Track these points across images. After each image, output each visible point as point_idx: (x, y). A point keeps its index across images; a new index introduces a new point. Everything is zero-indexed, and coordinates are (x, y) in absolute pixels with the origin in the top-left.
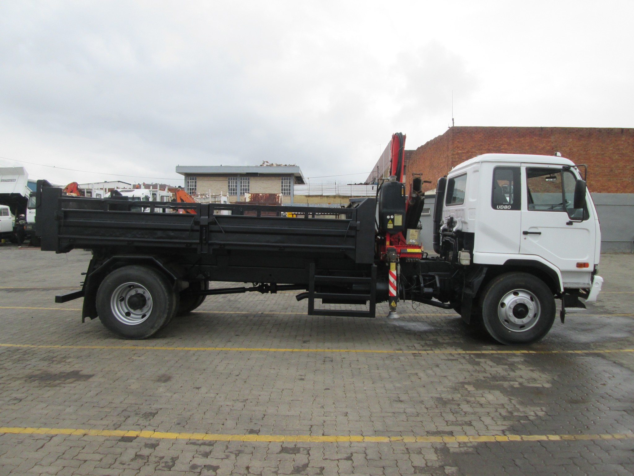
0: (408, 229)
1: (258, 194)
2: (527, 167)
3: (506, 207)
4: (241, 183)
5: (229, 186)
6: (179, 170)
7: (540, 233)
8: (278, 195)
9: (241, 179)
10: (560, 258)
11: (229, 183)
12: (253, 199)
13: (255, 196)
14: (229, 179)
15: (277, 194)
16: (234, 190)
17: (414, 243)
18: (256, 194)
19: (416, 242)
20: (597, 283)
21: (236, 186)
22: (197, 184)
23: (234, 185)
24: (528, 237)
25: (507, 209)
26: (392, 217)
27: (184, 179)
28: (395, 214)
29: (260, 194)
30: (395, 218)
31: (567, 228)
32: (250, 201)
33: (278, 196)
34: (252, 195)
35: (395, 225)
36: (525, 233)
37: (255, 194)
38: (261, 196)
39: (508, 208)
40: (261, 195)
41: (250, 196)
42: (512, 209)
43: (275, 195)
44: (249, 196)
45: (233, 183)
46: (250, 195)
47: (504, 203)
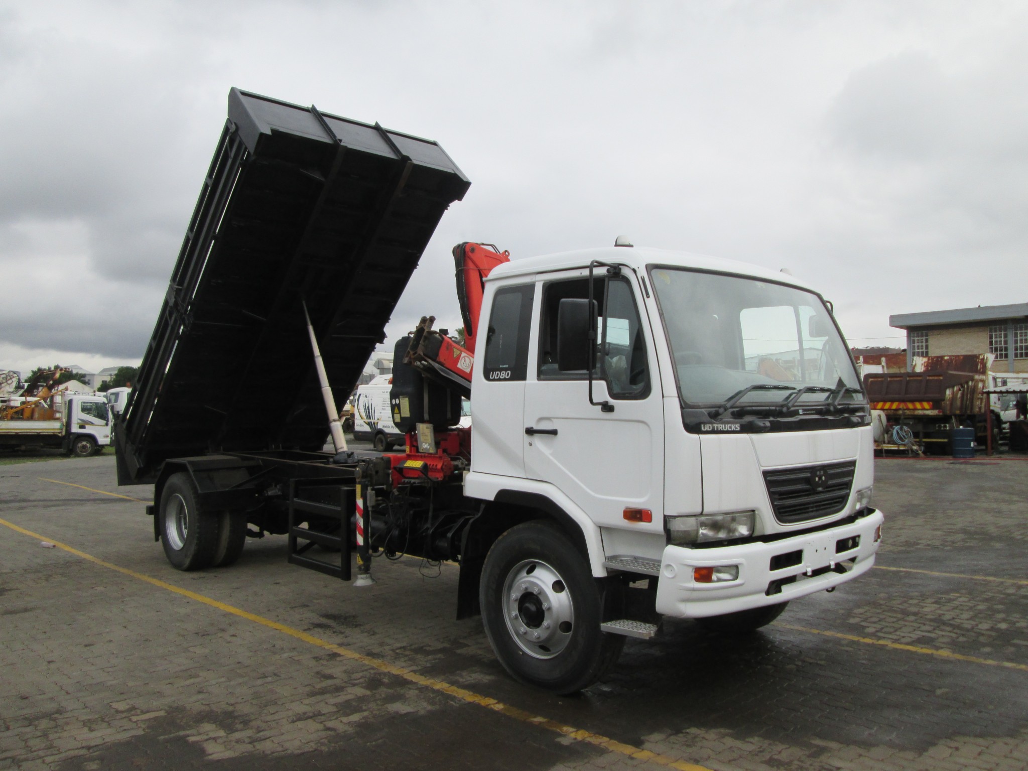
0: (417, 424)
1: (942, 357)
2: (545, 281)
3: (503, 374)
4: (1016, 335)
5: (991, 343)
6: (896, 321)
7: (554, 432)
8: (981, 357)
9: (1016, 329)
10: (592, 493)
11: (991, 337)
12: (931, 366)
13: (936, 360)
14: (991, 331)
15: (980, 355)
16: (1001, 350)
17: (429, 450)
18: (938, 357)
19: (431, 448)
20: (669, 566)
21: (1006, 342)
22: (930, 344)
23: (1001, 341)
24: (537, 440)
25: (505, 380)
26: (397, 402)
27: (906, 336)
28: (400, 397)
29: (944, 356)
30: (401, 403)
31: (603, 420)
32: (925, 372)
33: (981, 359)
34: (929, 360)
35: (402, 416)
36: (530, 432)
37: (935, 357)
38: (946, 360)
39: (506, 377)
40: (946, 358)
41: (925, 363)
42: (512, 379)
43: (976, 357)
44: (923, 362)
45: (999, 338)
46: (925, 360)
47: (501, 366)
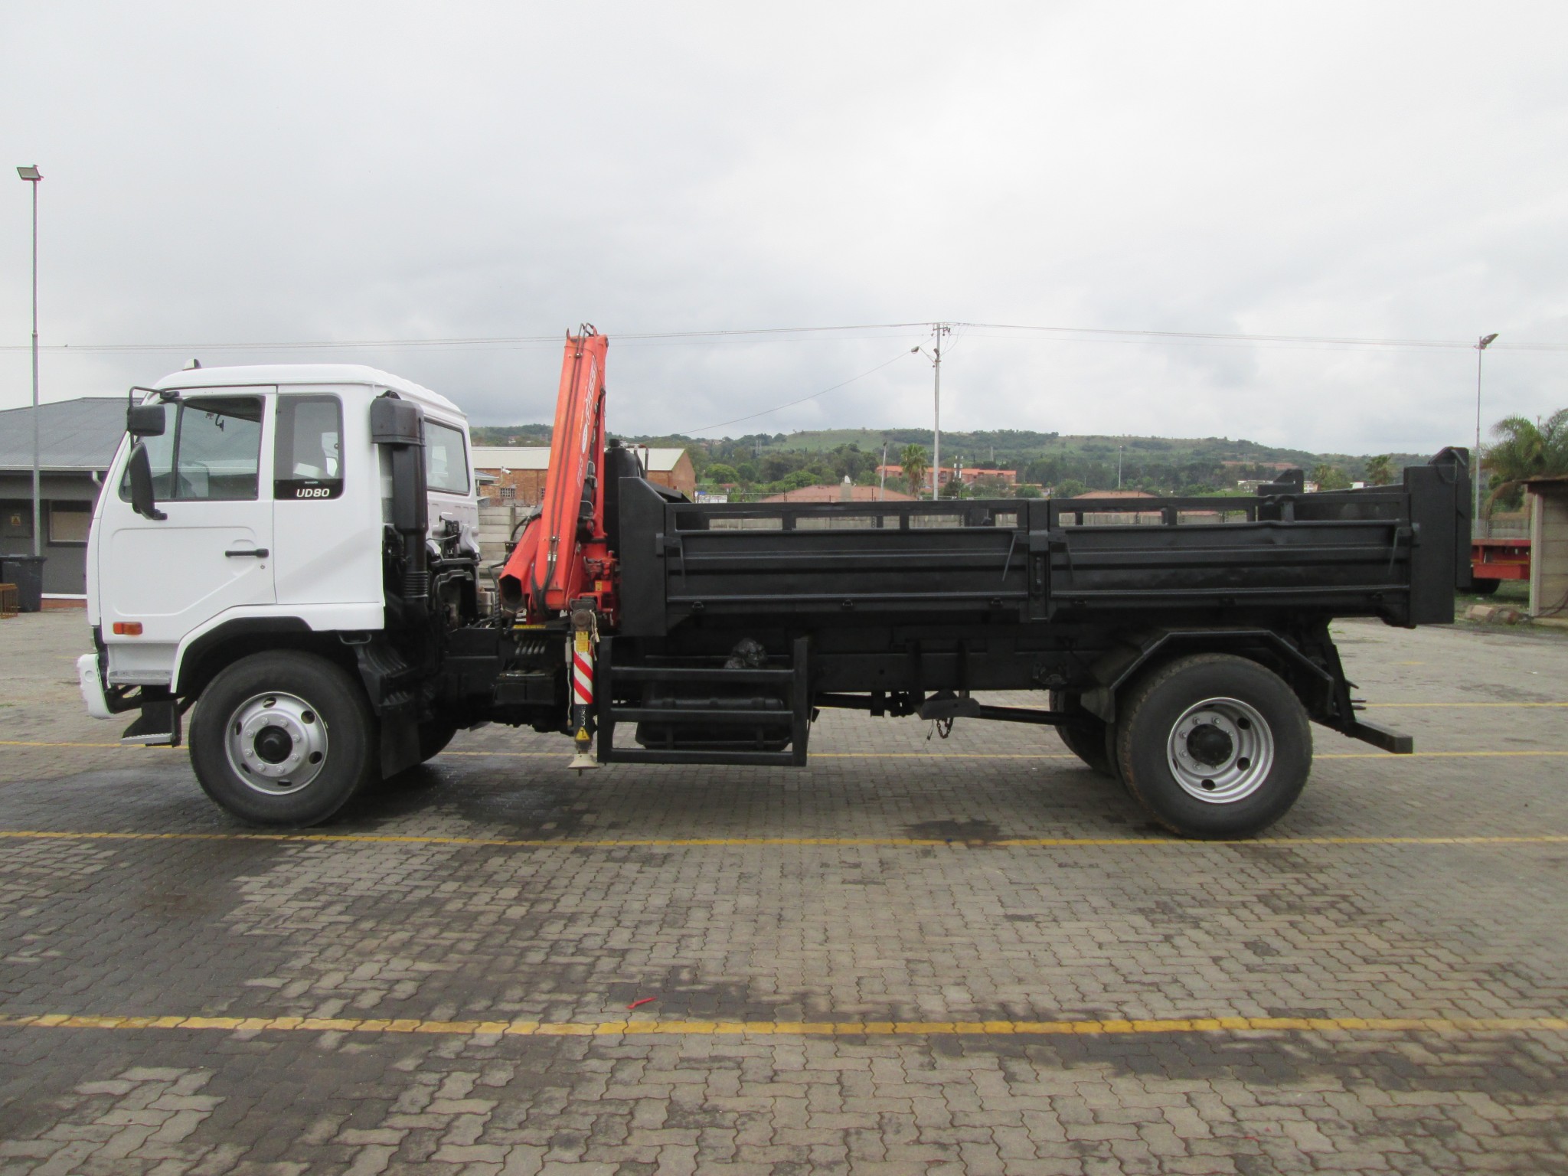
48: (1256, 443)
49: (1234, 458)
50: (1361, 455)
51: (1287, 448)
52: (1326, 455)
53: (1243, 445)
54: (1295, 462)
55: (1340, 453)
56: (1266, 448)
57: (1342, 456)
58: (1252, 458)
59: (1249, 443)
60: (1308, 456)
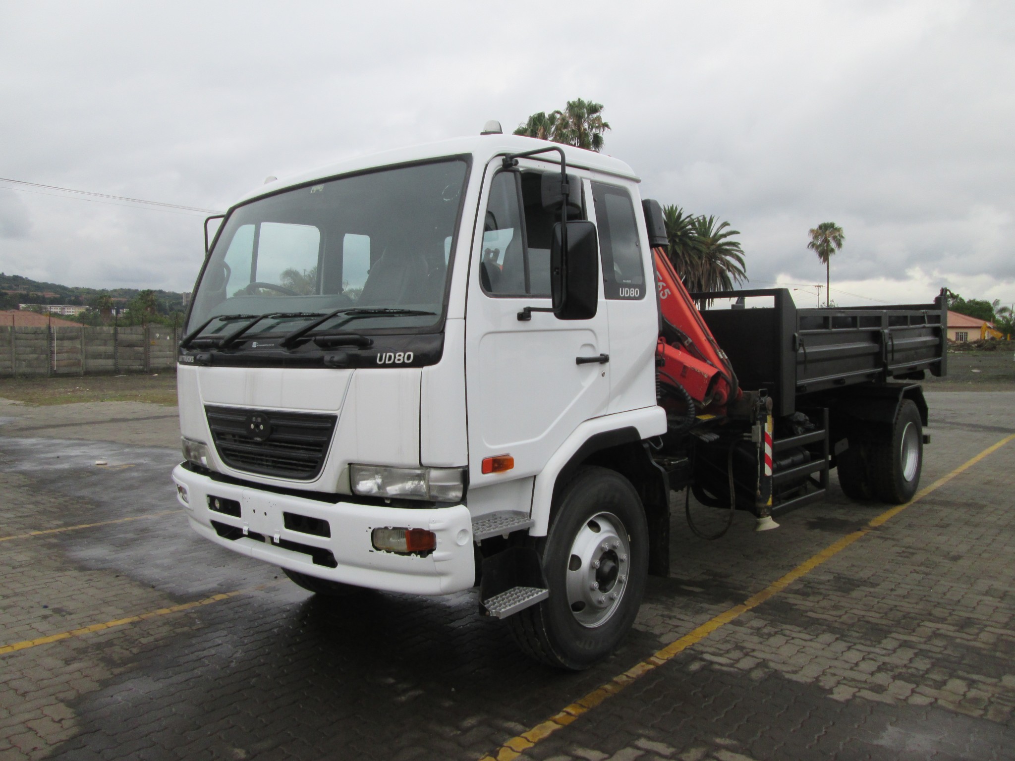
48: (26, 278)
49: (10, 288)
50: (101, 289)
51: (50, 282)
52: (77, 288)
53: (16, 279)
54: (56, 292)
55: (87, 287)
56: (34, 282)
57: (88, 289)
58: (25, 289)
59: (21, 278)
60: (64, 288)
